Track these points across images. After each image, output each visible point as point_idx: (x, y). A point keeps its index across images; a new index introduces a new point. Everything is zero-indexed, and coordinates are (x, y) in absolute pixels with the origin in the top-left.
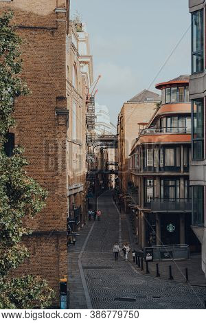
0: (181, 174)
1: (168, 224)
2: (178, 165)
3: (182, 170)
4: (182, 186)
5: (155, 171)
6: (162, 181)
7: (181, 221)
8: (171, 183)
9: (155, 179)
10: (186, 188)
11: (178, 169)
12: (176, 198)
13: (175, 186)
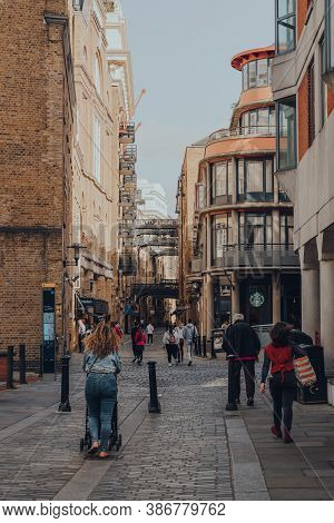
0: (274, 205)
1: (252, 293)
2: (268, 190)
3: (276, 197)
4: (276, 227)
5: (229, 202)
6: (242, 218)
7: (274, 285)
8: (256, 221)
9: (229, 215)
10: (283, 229)
11: (269, 196)
12: (265, 244)
13: (264, 227)
